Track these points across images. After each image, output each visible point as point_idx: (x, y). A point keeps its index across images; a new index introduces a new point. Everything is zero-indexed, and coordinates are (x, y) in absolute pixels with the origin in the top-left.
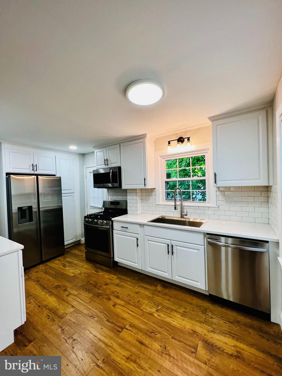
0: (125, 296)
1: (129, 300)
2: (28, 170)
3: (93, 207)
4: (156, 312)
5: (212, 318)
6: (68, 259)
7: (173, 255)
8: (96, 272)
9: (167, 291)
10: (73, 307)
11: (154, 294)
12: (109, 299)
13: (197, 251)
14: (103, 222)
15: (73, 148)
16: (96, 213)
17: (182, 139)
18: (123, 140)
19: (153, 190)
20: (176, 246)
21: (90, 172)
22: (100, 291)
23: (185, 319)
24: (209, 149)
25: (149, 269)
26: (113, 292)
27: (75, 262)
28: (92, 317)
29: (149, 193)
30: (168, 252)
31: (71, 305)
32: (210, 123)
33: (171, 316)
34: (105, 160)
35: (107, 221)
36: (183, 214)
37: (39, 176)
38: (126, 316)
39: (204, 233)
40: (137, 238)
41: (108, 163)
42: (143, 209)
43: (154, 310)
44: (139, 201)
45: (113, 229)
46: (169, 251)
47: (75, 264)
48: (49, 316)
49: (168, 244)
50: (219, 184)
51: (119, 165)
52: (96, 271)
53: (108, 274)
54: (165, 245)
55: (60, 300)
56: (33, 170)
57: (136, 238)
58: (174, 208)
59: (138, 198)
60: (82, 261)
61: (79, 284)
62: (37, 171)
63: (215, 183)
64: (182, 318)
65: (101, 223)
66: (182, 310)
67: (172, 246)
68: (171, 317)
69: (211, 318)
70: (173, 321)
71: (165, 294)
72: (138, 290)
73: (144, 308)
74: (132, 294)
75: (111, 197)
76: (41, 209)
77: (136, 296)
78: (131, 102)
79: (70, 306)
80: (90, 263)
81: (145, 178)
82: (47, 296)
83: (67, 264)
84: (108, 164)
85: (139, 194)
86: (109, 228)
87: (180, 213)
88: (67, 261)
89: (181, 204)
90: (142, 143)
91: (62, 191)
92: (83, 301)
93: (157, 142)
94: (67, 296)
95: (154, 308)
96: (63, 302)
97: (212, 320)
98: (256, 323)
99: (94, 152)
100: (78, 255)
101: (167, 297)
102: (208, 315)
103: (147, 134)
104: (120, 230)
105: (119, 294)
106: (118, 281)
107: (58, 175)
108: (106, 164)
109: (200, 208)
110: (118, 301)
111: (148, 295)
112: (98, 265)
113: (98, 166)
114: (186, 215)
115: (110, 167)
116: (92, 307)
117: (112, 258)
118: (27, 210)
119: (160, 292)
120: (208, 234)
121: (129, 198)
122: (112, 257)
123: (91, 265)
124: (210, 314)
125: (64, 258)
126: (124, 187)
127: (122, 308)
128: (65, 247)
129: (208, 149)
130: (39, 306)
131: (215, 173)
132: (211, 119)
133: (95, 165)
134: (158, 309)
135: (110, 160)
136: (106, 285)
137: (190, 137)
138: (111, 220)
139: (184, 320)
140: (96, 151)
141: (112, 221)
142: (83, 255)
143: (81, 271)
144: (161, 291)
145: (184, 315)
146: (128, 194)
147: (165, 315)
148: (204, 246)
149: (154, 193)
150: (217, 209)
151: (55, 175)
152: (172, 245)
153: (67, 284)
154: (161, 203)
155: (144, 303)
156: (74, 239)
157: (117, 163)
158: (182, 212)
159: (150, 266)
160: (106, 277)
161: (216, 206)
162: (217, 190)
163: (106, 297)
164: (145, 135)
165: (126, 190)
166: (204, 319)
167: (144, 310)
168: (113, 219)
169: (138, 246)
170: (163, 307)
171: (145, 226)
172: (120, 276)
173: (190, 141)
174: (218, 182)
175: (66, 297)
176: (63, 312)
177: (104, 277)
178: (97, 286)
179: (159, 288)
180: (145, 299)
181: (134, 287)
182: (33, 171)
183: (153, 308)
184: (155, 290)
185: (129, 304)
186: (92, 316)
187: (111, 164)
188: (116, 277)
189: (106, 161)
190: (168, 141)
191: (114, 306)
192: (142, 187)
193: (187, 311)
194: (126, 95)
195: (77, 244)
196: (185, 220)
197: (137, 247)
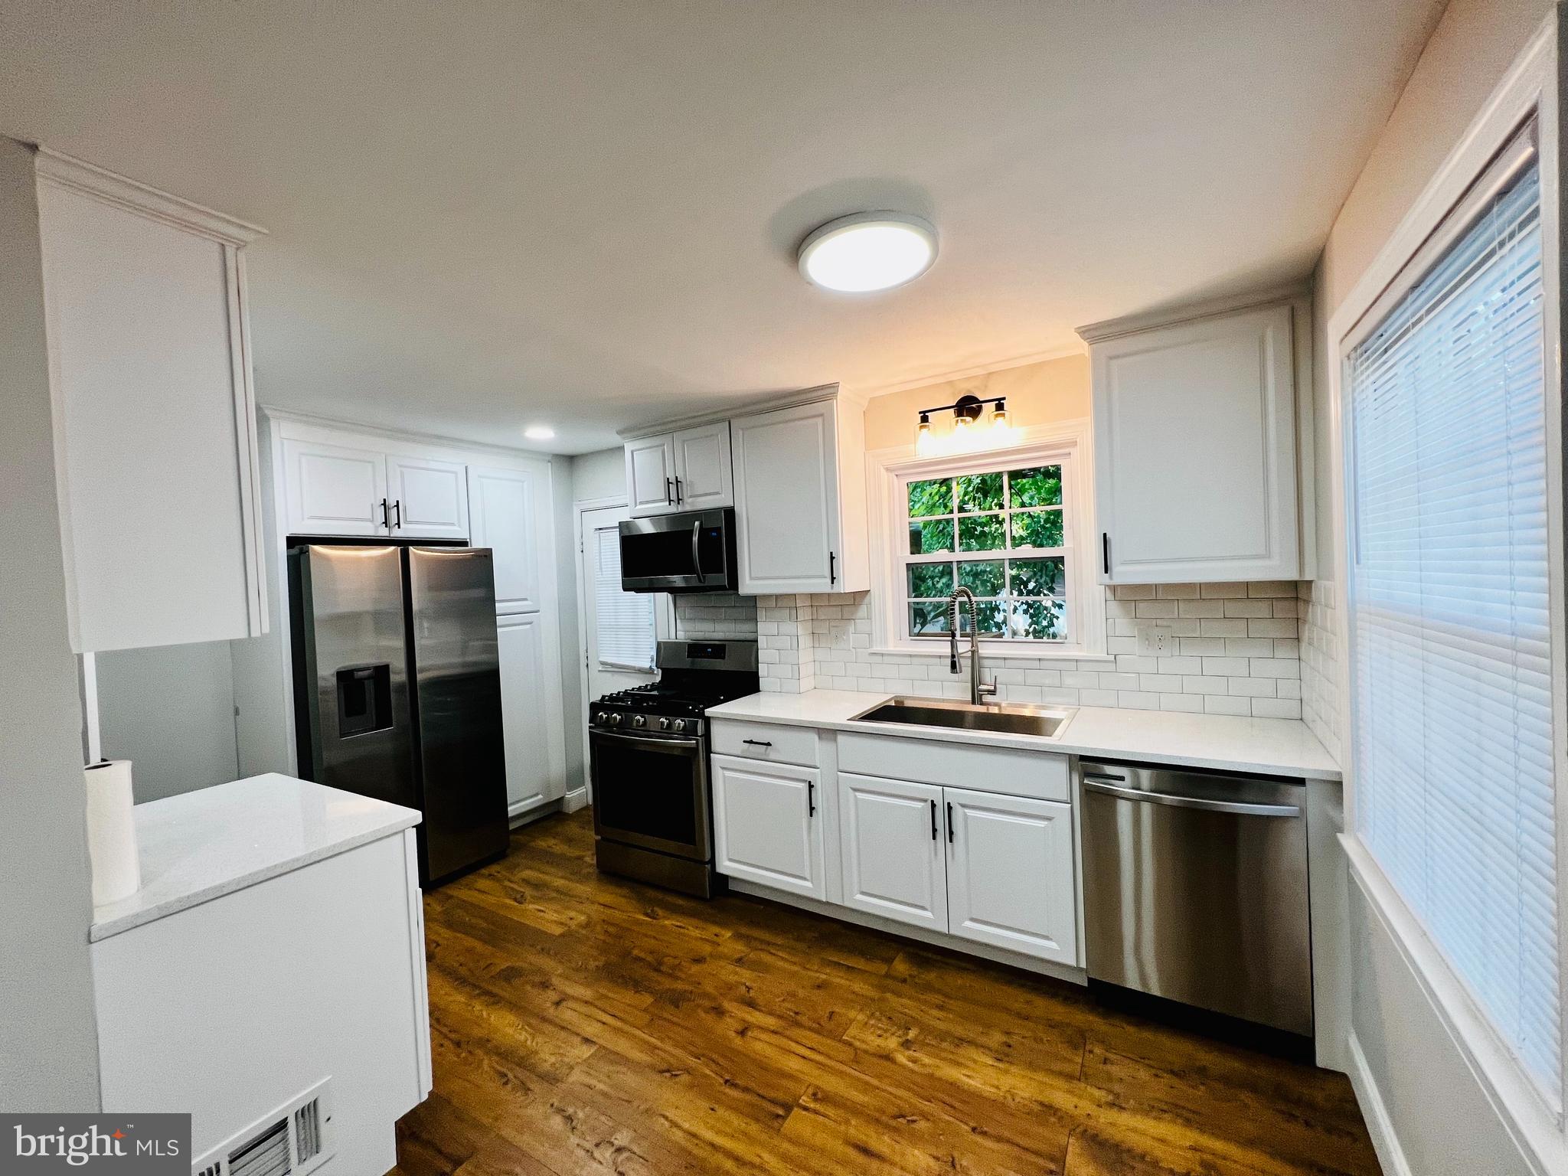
0: (777, 1000)
1: (797, 1013)
2: (369, 524)
3: (612, 665)
4: (901, 1049)
5: (1105, 1061)
6: (527, 874)
7: (951, 841)
8: (650, 917)
9: (931, 976)
10: (587, 1041)
11: (884, 989)
12: (719, 1012)
13: (1042, 824)
14: (670, 725)
15: (542, 434)
16: (633, 689)
17: (974, 405)
18: (745, 405)
19: (858, 597)
20: (963, 806)
21: (600, 529)
22: (679, 986)
23: (1013, 1069)
24: (1076, 442)
25: (859, 897)
26: (730, 987)
27: (559, 882)
28: (668, 1075)
29: (846, 609)
30: (934, 830)
31: (578, 1034)
32: (1083, 348)
33: (961, 1060)
34: (669, 483)
35: (686, 719)
36: (982, 687)
37: (411, 548)
38: (793, 1064)
39: (1070, 755)
40: (810, 782)
41: (682, 495)
42: (818, 672)
43: (892, 1043)
44: (805, 641)
45: (709, 750)
46: (937, 827)
47: (558, 891)
48: (506, 1076)
49: (932, 801)
50: (1125, 573)
51: (729, 503)
52: (647, 915)
53: (695, 922)
54: (920, 805)
55: (533, 1021)
56: (386, 523)
57: (804, 781)
58: (949, 668)
59: (802, 630)
60: (584, 879)
61: (592, 964)
62: (399, 527)
63: (1106, 572)
64: (1001, 1065)
65: (662, 728)
66: (996, 1038)
67: (950, 808)
68: (958, 1064)
69: (1105, 1063)
70: (968, 1076)
71: (928, 988)
72: (824, 977)
73: (854, 1038)
74: (801, 993)
75: (690, 626)
76: (420, 677)
77: (817, 996)
78: (810, 284)
79: (577, 1040)
80: (620, 886)
81: (831, 553)
82: (478, 1007)
83: (528, 892)
84: (680, 498)
85: (804, 614)
86: (694, 746)
87: (970, 685)
88: (524, 880)
89: (973, 652)
90: (819, 420)
91: (496, 604)
92: (621, 1019)
93: (874, 409)
94: (557, 1004)
95: (893, 1034)
96: (548, 1028)
97: (1108, 1067)
98: (1263, 1072)
99: (621, 448)
100: (562, 856)
101: (937, 999)
102: (1091, 1052)
103: (841, 383)
104: (739, 753)
105: (751, 991)
106: (739, 948)
107: (477, 544)
108: (673, 496)
109: (1044, 664)
110: (755, 1017)
111: (861, 992)
112: (651, 893)
113: (639, 507)
114: (993, 692)
115: (688, 508)
116: (662, 1040)
117: (707, 863)
118: (366, 682)
119: (904, 981)
120: (1083, 758)
121: (762, 627)
122: (708, 857)
123: (625, 891)
124: (1097, 1050)
125: (512, 869)
126: (748, 585)
127: (774, 1039)
128: (512, 826)
129: (1074, 444)
130: (458, 1044)
131: (1105, 535)
132: (1086, 335)
133: (628, 499)
134: (909, 1038)
135: (692, 484)
136: (700, 960)
137: (1004, 399)
138: (701, 715)
139: (1006, 1072)
140: (629, 447)
141: (707, 721)
142: (583, 856)
143: (589, 916)
144: (908, 977)
145: (1007, 1055)
146: (761, 614)
147: (937, 1056)
148: (1071, 802)
149: (862, 611)
150: (1112, 667)
151: (464, 543)
152: (949, 804)
153: (548, 963)
154: (891, 648)
155: (852, 1021)
156: (540, 796)
157: (717, 493)
158: (975, 681)
159: (860, 887)
160: (693, 934)
161: (1103, 656)
162: (1110, 596)
163: (707, 1003)
164: (834, 386)
165: (753, 599)
166: (1078, 1068)
167: (857, 1044)
168: (709, 712)
169: (814, 812)
170: (925, 1029)
171: (841, 738)
172: (744, 930)
173: (1004, 414)
174: (1116, 567)
175: (552, 1010)
176: (553, 1059)
177: (684, 935)
178: (664, 968)
179: (901, 967)
180: (853, 1008)
181: (808, 966)
182: (386, 526)
183: (888, 1034)
184: (887, 976)
185: (798, 1025)
186: (668, 1071)
187: (691, 497)
188: (729, 934)
189: (673, 488)
190: (920, 413)
191: (742, 1033)
192: (823, 586)
193: (1014, 1040)
194: (800, 262)
195: (551, 814)
196: (985, 711)
197: (811, 815)
